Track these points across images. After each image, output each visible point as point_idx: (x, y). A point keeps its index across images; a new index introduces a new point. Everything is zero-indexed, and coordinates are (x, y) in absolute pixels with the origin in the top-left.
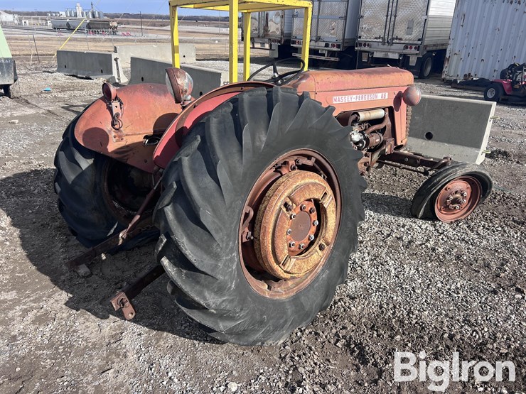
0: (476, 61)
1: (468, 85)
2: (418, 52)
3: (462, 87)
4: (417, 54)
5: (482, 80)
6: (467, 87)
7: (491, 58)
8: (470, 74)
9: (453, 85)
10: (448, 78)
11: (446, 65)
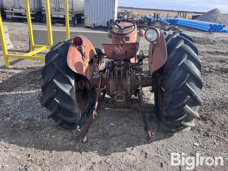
0: (96, 18)
1: (96, 28)
2: (72, 15)
3: (94, 29)
4: (72, 16)
5: (101, 26)
6: (96, 29)
7: (101, 17)
8: (95, 24)
9: (91, 28)
10: (87, 25)
11: (85, 20)
